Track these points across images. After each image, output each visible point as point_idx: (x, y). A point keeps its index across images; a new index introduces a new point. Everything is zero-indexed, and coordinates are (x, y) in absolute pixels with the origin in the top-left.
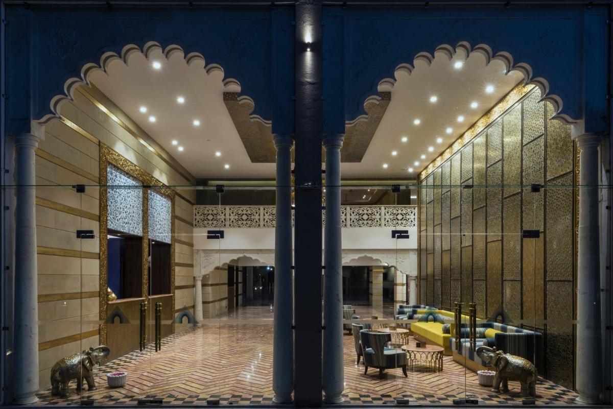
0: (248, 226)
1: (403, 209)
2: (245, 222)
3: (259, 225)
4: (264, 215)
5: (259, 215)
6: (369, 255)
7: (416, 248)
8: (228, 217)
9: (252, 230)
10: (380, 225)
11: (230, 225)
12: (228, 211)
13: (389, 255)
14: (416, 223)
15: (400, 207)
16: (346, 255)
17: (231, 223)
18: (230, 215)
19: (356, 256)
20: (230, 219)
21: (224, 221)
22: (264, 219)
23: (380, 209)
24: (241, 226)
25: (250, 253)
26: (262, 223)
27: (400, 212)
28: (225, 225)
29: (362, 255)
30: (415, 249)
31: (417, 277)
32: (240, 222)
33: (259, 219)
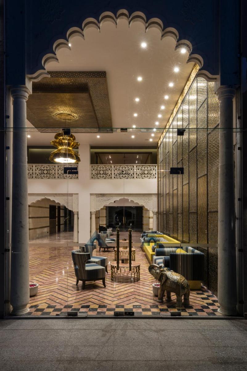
0: (48, 177)
1: (148, 167)
2: (45, 175)
3: (55, 177)
4: (58, 171)
5: (55, 171)
6: (126, 198)
7: (156, 192)
8: (34, 171)
9: (50, 180)
10: (133, 177)
11: (36, 177)
12: (34, 168)
13: (139, 198)
14: (156, 176)
15: (146, 165)
16: (111, 197)
17: (37, 176)
18: (36, 170)
19: (118, 199)
20: (36, 173)
21: (32, 174)
22: (58, 173)
23: (133, 167)
24: (43, 177)
25: (49, 196)
26: (57, 176)
27: (146, 169)
28: (32, 177)
29: (122, 198)
30: (155, 194)
31: (157, 212)
32: (42, 175)
33: (55, 173)
